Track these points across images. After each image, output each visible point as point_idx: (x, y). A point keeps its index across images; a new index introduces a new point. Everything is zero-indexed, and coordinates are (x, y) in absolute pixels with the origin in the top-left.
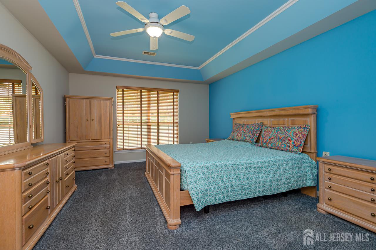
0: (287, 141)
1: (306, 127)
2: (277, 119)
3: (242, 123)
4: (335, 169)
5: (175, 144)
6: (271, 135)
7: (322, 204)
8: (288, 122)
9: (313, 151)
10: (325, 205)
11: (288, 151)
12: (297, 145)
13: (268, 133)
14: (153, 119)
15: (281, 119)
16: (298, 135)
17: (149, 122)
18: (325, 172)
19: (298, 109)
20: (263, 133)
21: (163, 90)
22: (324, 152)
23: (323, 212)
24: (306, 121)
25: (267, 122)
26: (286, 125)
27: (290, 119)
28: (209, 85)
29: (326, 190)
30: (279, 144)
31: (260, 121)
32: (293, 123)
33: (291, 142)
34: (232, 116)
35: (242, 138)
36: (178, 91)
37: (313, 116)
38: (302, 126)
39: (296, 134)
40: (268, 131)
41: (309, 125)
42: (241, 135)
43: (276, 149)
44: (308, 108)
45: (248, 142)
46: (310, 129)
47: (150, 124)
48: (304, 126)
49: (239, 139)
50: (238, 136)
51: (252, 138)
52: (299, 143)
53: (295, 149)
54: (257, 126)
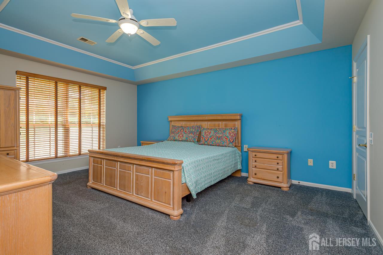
0: (224, 139)
1: (235, 128)
2: (213, 123)
3: (180, 125)
4: (259, 155)
5: (101, 148)
6: (211, 135)
7: (251, 178)
8: (222, 125)
9: (239, 145)
10: (252, 178)
11: (225, 146)
12: (231, 141)
13: (208, 134)
14: (73, 119)
15: (217, 123)
16: (232, 135)
17: (67, 123)
18: (252, 157)
19: (231, 115)
20: (203, 134)
21: (87, 85)
22: (244, 145)
23: (251, 183)
24: (235, 125)
25: (205, 124)
26: (221, 127)
27: (224, 123)
28: (138, 86)
29: (253, 168)
30: (218, 141)
31: (199, 123)
32: (226, 126)
33: (227, 139)
34: (170, 119)
35: (184, 138)
36: (105, 88)
37: (239, 121)
38: (232, 128)
39: (230, 134)
40: (208, 132)
41: (237, 127)
42: (183, 136)
43: (216, 145)
44: (238, 115)
45: (191, 141)
46: (238, 130)
47: (68, 126)
48: (234, 128)
49: (181, 139)
50: (179, 137)
51: (194, 138)
52: (233, 140)
53: (231, 145)
54: (197, 128)
